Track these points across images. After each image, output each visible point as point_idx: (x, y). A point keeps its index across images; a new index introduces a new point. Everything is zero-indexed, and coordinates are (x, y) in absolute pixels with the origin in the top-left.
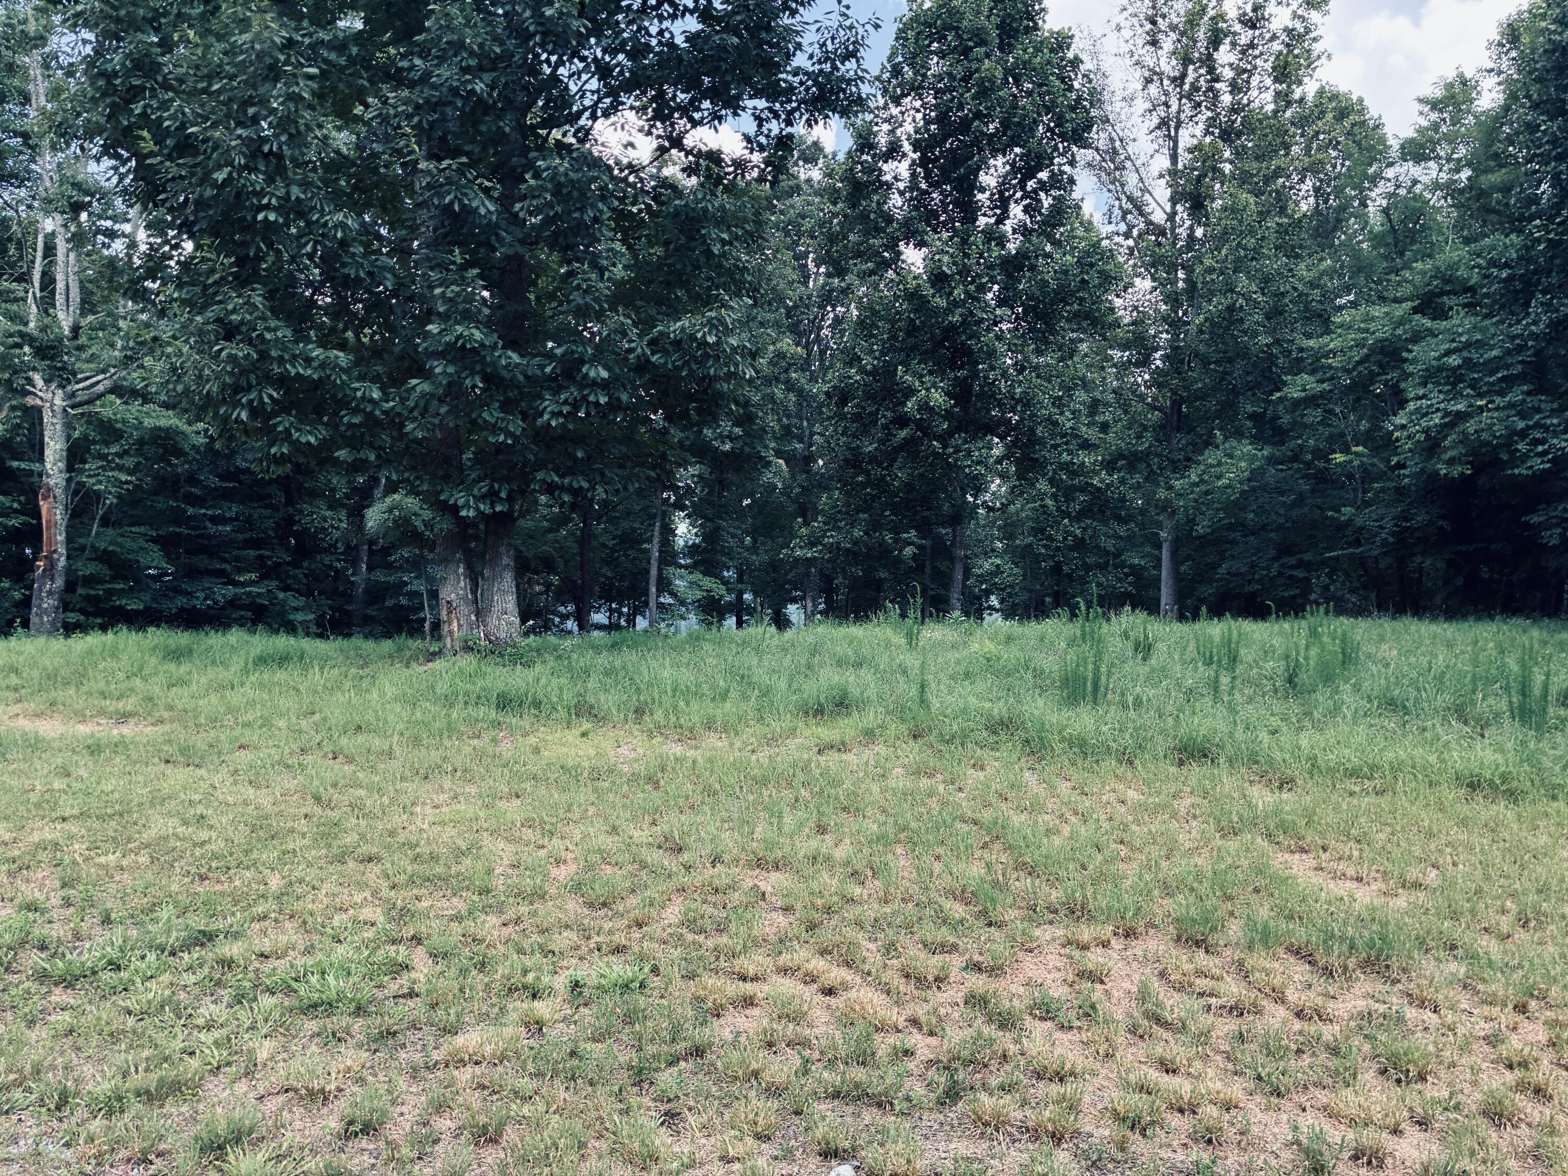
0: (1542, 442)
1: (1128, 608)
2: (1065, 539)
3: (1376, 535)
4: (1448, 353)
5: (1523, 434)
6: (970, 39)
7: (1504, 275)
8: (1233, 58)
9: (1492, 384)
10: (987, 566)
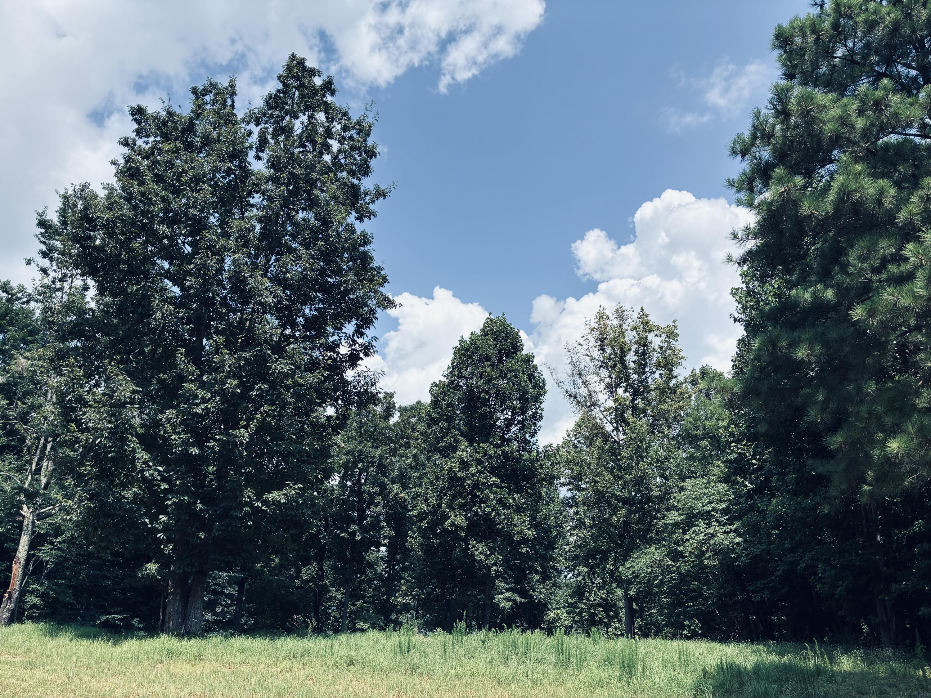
2: (594, 600)
3: (709, 598)
8: (635, 358)
9: (727, 520)
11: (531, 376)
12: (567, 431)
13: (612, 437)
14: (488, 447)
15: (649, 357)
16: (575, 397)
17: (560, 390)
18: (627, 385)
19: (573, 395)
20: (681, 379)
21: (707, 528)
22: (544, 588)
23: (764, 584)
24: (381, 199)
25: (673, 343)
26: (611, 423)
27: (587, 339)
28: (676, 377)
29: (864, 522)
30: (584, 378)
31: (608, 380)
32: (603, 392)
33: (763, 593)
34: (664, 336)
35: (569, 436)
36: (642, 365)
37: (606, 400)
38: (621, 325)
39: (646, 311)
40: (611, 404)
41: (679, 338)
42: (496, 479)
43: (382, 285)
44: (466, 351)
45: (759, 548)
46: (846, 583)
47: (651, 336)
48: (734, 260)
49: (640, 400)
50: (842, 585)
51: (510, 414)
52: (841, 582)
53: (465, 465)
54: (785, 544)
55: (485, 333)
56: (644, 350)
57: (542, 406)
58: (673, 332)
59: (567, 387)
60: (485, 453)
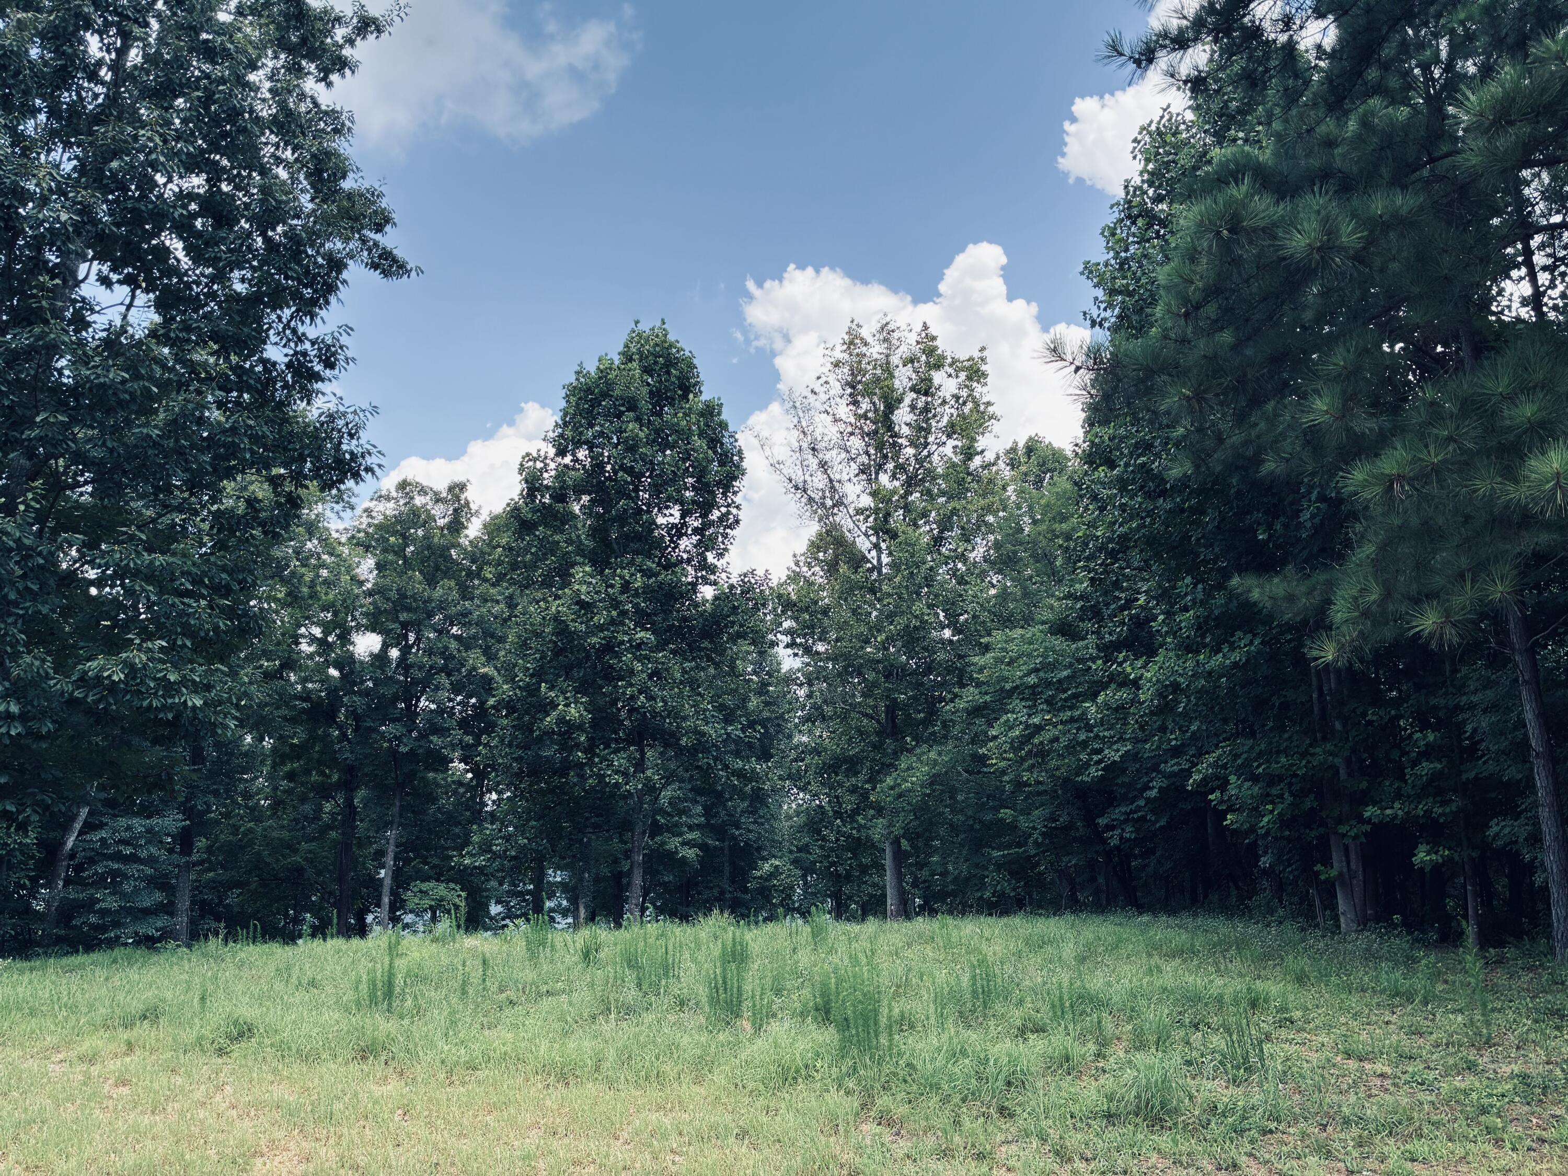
0: (1099, 751)
1: (716, 911)
2: (837, 840)
3: (1030, 836)
4: (1029, 674)
5: (1084, 744)
6: (623, 405)
7: (1078, 606)
8: (910, 418)
9: (1066, 700)
10: (767, 867)
11: (714, 442)
12: (795, 556)
13: (869, 561)
14: (632, 575)
15: (935, 416)
16: (805, 491)
17: (777, 477)
18: (896, 467)
19: (800, 486)
20: (990, 456)
21: (1030, 715)
22: (755, 822)
23: (1126, 813)
24: (371, 37)
25: (978, 389)
26: (867, 535)
27: (826, 382)
28: (982, 452)
29: (1315, 696)
30: (821, 456)
31: (864, 458)
32: (855, 480)
33: (1123, 830)
34: (963, 375)
35: (797, 564)
36: (921, 430)
37: (858, 496)
38: (887, 356)
39: (933, 331)
40: (867, 501)
41: (988, 381)
42: (648, 635)
43: (379, 228)
44: (589, 390)
45: (1118, 751)
46: (1280, 808)
47: (938, 377)
48: (1127, 51)
49: (918, 495)
50: (1272, 812)
51: (677, 514)
52: (1269, 807)
53: (585, 609)
54: (1170, 740)
55: (628, 357)
56: (927, 403)
57: (738, 499)
58: (978, 370)
59: (791, 471)
60: (626, 586)
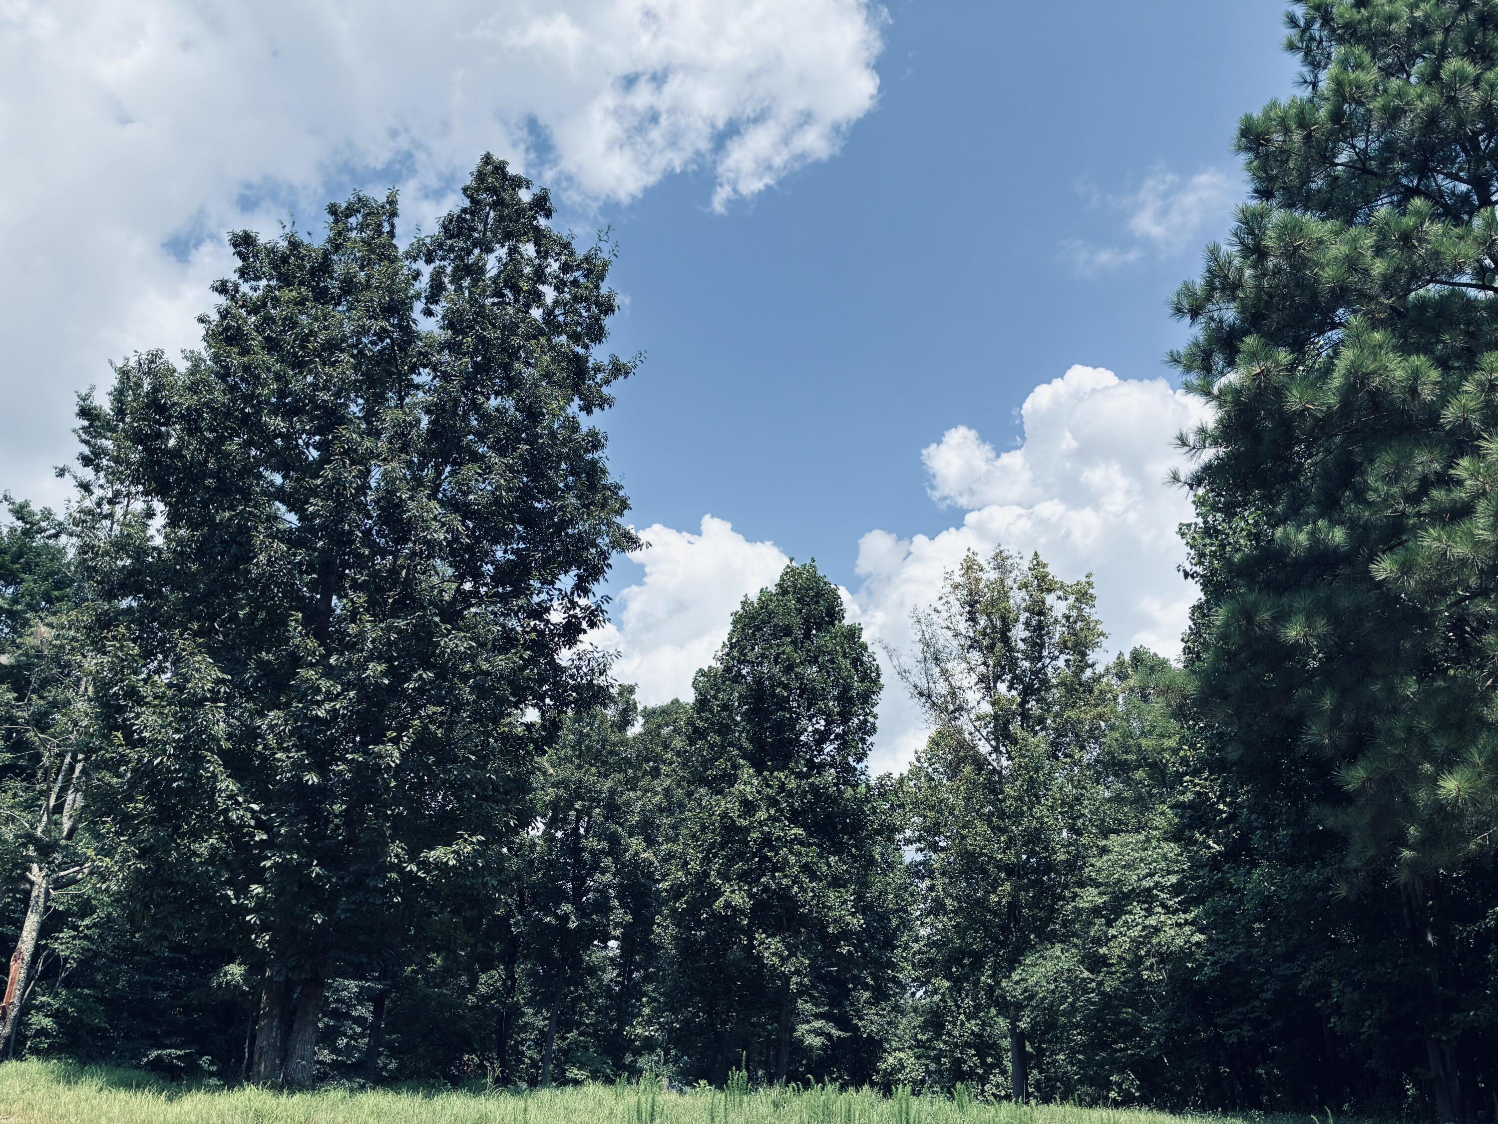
2: (961, 1035)
4: (1144, 877)
8: (1025, 634)
9: (1178, 903)
11: (857, 661)
12: (916, 753)
13: (989, 764)
14: (786, 777)
15: (1048, 633)
16: (929, 697)
17: (904, 684)
18: (1013, 678)
19: (926, 692)
20: (1100, 669)
21: (1146, 917)
22: (877, 1014)
23: (1242, 1013)
24: (621, 378)
25: (1087, 610)
26: (987, 740)
27: (947, 602)
28: (1093, 665)
29: (1405, 911)
30: (942, 665)
31: (983, 669)
32: (974, 688)
33: (1242, 1030)
34: (1072, 599)
35: (918, 760)
36: (1036, 645)
37: (979, 702)
38: (1002, 581)
39: (1043, 558)
40: (986, 708)
41: (1096, 602)
42: (800, 831)
43: (619, 513)
44: (753, 618)
45: (1232, 952)
46: (1377, 1013)
47: (1050, 599)
49: (1034, 703)
50: (1371, 1017)
51: (823, 722)
52: (1369, 1012)
53: (748, 807)
54: (1275, 947)
55: (783, 590)
56: (1040, 621)
57: (875, 710)
58: (1086, 593)
59: (916, 679)
60: (782, 787)
